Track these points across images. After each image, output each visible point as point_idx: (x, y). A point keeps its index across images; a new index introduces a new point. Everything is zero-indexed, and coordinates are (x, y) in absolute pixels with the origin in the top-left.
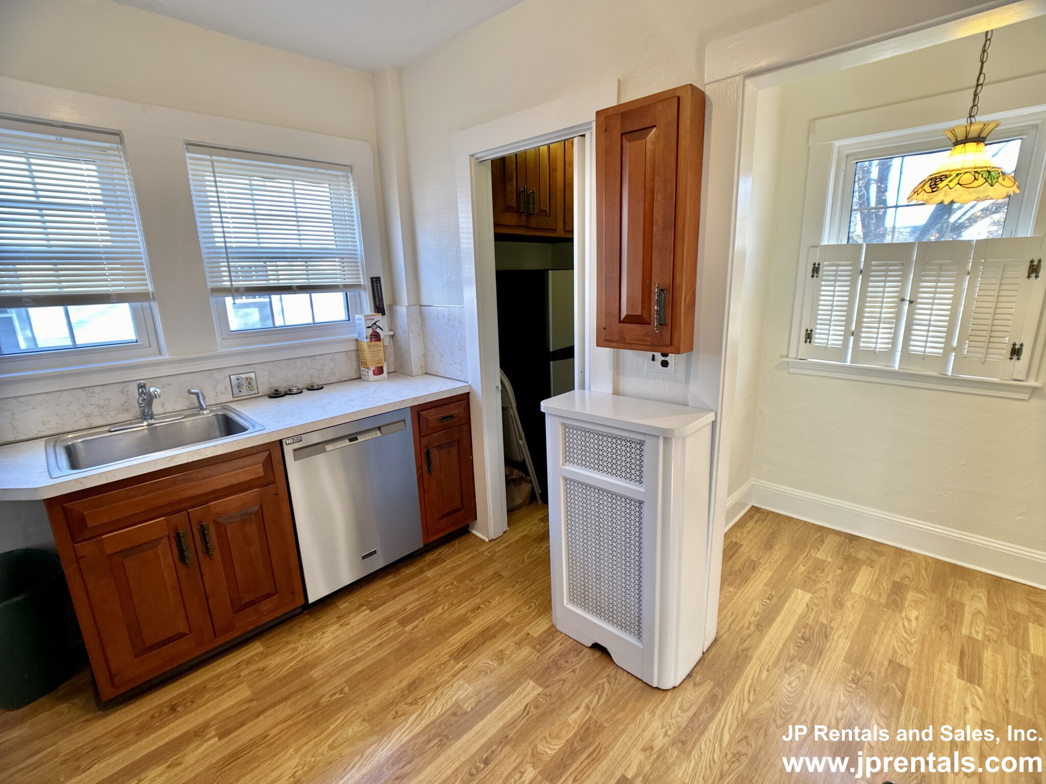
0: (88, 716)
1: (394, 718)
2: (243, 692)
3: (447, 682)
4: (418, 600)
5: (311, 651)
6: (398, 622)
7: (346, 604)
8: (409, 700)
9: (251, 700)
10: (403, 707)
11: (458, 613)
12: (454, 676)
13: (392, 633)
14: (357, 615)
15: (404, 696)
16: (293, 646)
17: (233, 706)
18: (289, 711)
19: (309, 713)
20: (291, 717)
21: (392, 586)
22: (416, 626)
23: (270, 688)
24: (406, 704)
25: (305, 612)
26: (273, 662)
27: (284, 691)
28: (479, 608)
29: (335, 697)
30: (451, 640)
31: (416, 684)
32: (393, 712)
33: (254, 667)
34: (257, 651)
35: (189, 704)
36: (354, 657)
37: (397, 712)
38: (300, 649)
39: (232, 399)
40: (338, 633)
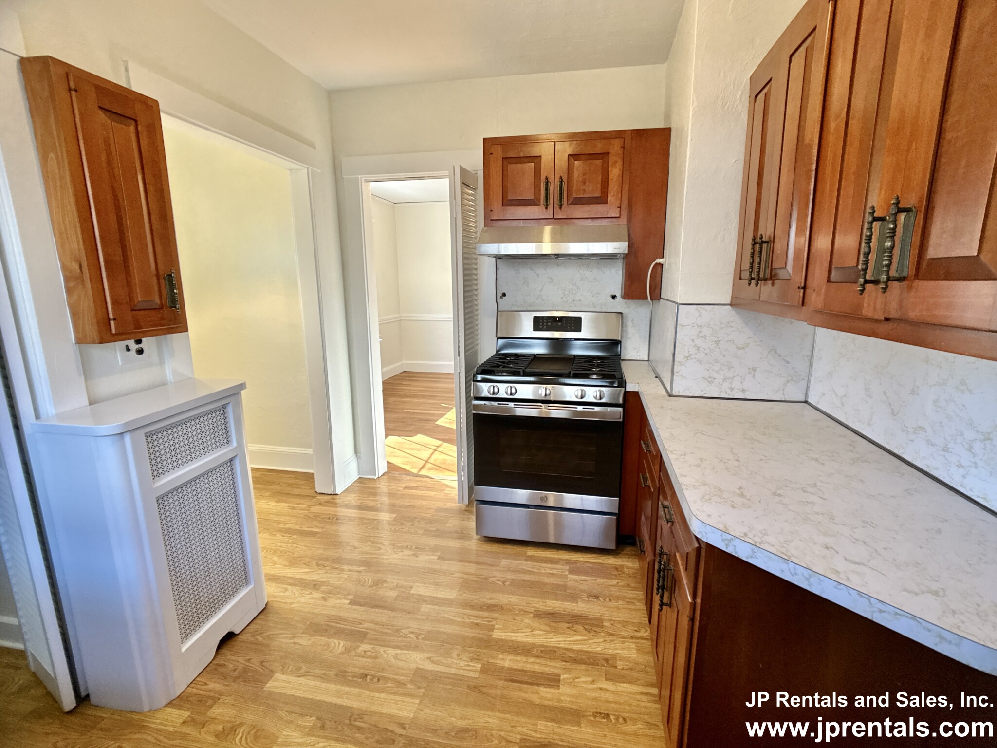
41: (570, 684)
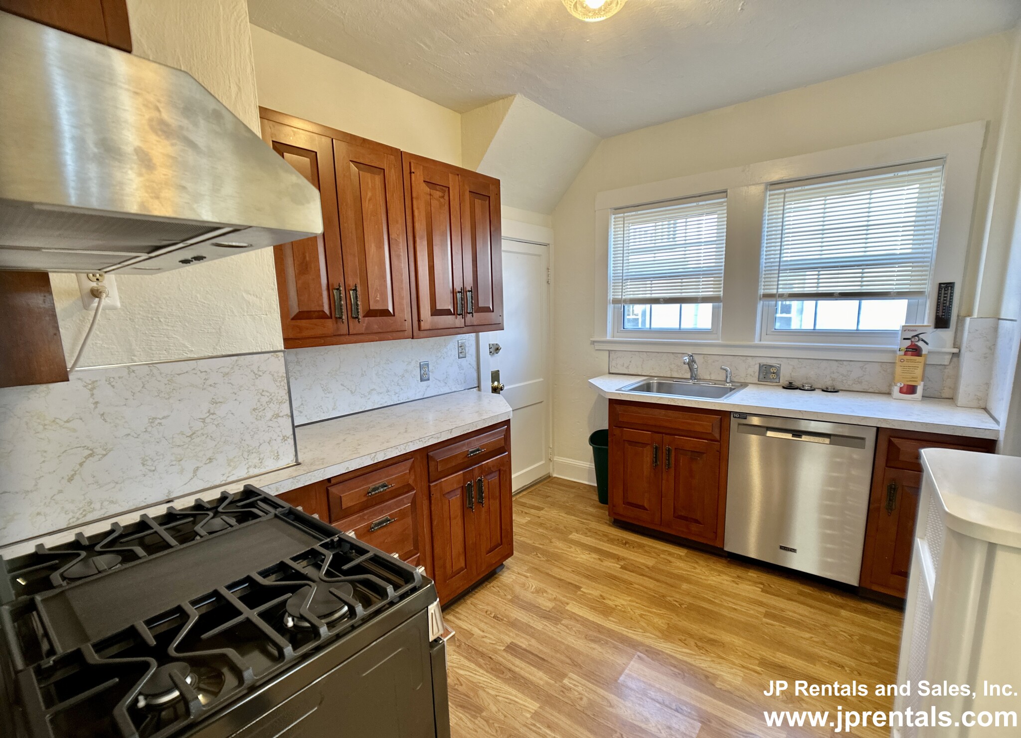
0: (608, 522)
1: (680, 640)
2: (651, 562)
3: (734, 664)
4: (802, 616)
5: (700, 576)
6: (766, 611)
7: (755, 576)
8: (700, 644)
9: (648, 568)
10: (692, 642)
11: (817, 650)
12: (743, 667)
13: (752, 612)
14: (750, 585)
15: (700, 639)
16: (696, 566)
17: (640, 563)
18: (651, 586)
19: (656, 595)
20: (650, 589)
21: (801, 593)
22: (772, 625)
23: (661, 571)
24: (696, 643)
25: (729, 559)
26: (678, 564)
27: (663, 578)
28: (843, 667)
29: (675, 603)
30: (779, 655)
31: (716, 644)
32: (684, 638)
33: (669, 558)
34: (681, 554)
35: (631, 547)
36: (713, 600)
37: (685, 640)
38: (697, 571)
39: (757, 382)
40: (725, 582)
41: (502, 642)
